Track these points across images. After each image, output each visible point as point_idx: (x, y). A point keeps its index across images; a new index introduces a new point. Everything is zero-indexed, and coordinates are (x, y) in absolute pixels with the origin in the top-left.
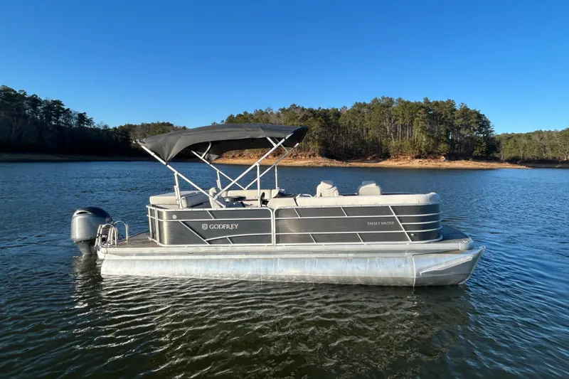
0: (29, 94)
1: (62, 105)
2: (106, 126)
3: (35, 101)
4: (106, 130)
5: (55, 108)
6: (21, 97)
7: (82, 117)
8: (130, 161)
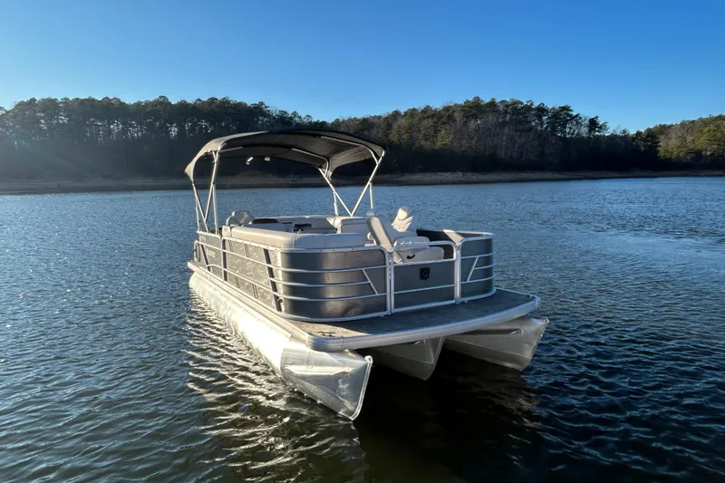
0: (536, 104)
1: (571, 110)
2: (624, 131)
3: (541, 110)
4: (625, 138)
5: (562, 116)
6: (528, 108)
7: (593, 124)
8: (659, 177)
